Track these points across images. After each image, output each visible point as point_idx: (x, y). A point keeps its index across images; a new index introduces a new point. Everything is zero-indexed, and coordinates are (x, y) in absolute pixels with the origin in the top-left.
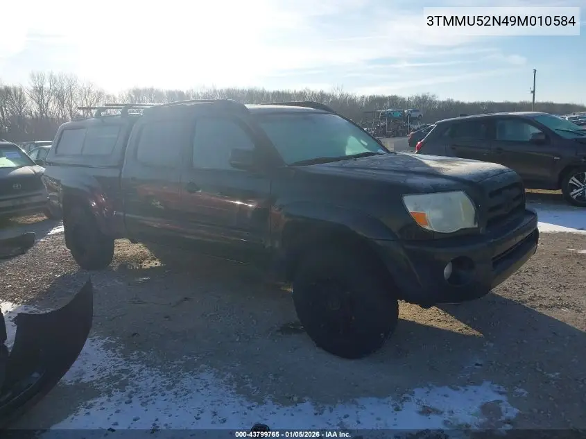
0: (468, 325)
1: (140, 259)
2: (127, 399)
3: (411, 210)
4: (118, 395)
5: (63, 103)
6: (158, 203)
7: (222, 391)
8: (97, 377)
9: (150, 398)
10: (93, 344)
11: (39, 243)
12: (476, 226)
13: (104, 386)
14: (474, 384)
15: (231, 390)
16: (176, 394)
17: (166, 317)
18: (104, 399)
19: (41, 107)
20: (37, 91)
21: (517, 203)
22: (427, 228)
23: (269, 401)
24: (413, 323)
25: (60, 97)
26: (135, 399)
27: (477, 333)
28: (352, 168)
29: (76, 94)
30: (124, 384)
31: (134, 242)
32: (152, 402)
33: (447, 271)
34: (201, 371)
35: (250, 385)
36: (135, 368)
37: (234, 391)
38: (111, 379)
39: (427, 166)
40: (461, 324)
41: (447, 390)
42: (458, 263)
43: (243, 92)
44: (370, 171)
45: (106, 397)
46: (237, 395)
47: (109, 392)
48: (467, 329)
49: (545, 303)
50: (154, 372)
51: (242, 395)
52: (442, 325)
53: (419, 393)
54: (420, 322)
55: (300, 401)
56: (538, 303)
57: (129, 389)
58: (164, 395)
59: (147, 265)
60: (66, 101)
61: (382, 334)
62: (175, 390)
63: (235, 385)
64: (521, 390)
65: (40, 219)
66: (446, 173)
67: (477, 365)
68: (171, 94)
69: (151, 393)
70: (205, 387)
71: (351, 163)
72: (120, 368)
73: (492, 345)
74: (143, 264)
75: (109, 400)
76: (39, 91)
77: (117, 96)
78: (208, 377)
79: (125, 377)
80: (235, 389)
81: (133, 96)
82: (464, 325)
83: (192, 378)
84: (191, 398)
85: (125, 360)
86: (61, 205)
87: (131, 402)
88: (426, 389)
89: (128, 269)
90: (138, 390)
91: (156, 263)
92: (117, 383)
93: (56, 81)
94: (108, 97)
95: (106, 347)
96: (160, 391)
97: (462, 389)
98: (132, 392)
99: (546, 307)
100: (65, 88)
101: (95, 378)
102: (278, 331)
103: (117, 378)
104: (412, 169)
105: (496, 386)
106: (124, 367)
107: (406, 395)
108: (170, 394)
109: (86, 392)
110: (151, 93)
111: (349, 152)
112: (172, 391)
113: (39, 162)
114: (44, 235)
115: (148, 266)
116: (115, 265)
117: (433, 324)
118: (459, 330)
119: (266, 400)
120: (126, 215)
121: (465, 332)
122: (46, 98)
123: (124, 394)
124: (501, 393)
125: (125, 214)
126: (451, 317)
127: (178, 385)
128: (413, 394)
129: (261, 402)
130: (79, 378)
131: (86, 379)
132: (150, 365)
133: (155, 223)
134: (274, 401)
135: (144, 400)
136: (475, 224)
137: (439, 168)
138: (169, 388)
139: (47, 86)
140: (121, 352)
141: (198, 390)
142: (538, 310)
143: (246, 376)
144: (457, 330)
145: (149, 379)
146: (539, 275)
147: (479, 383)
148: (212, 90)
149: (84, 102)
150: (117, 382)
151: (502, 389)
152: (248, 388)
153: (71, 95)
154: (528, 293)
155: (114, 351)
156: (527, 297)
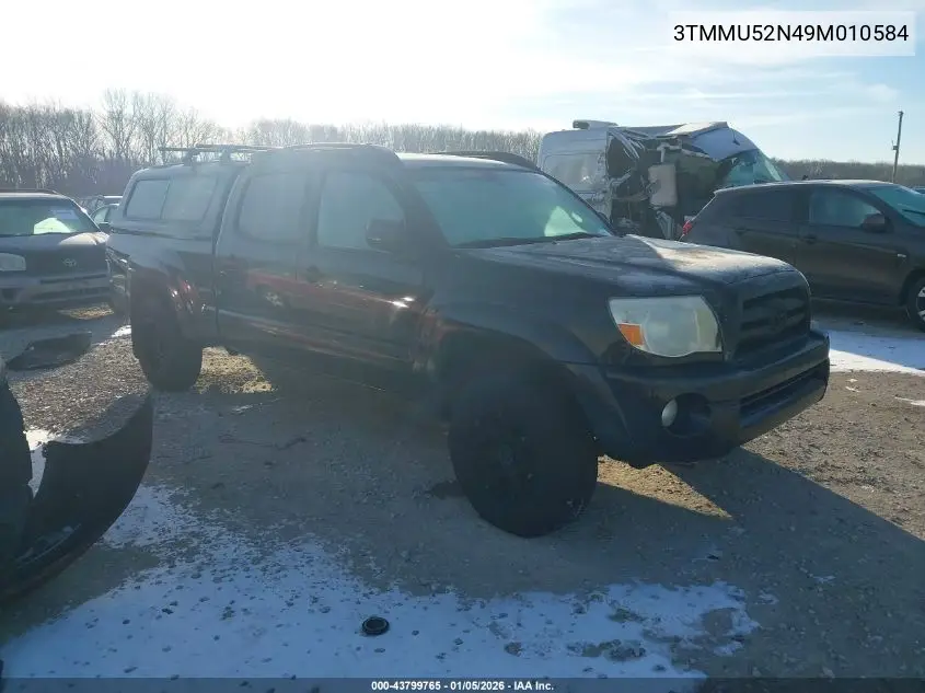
0: (712, 499)
1: (239, 379)
2: (196, 572)
3: (618, 320)
4: (182, 566)
5: (151, 139)
6: (275, 297)
7: (330, 569)
8: (157, 540)
9: (227, 573)
10: (157, 494)
11: (97, 349)
12: (720, 349)
13: (165, 553)
14: (701, 583)
15: (343, 568)
16: (264, 570)
17: (267, 464)
18: (162, 570)
19: (118, 143)
20: (113, 118)
21: (795, 319)
22: (642, 348)
23: (397, 588)
24: (629, 493)
25: (148, 129)
26: (206, 573)
27: (722, 513)
28: (546, 255)
29: (173, 124)
30: (195, 551)
31: (233, 353)
32: (228, 578)
33: (667, 413)
34: (305, 541)
35: (372, 565)
36: (212, 531)
37: (347, 571)
38: (177, 543)
39: (659, 257)
40: (703, 498)
41: (658, 589)
42: (686, 402)
43: (429, 131)
44: (570, 261)
45: (167, 568)
46: (351, 577)
47: (171, 561)
48: (710, 506)
49: (840, 475)
50: (238, 539)
51: (359, 577)
52: (672, 499)
53: (616, 591)
54: (639, 492)
55: (441, 591)
56: (827, 475)
57: (199, 559)
58: (248, 570)
59: (250, 388)
60: (156, 137)
61: (569, 503)
62: (263, 564)
63: (351, 563)
64: (769, 597)
65: (103, 313)
66: (682, 268)
67: (713, 557)
68: (318, 131)
69: (228, 567)
70: (307, 562)
71: (547, 247)
72: (190, 530)
73: (741, 531)
74: (245, 387)
75: (169, 573)
76: (117, 117)
77: (234, 132)
78: (314, 549)
79: (196, 542)
80: (349, 568)
81: (259, 131)
82: (706, 501)
83: (291, 550)
84: (286, 576)
85: (199, 519)
86: (129, 294)
87: (199, 576)
88: (627, 587)
89: (222, 392)
90: (211, 561)
91: (264, 387)
92: (184, 550)
93: (142, 103)
94: (221, 131)
95: (175, 500)
96: (244, 564)
97: (681, 588)
98: (203, 563)
99: (839, 481)
100: (156, 115)
101: (154, 541)
102: (426, 492)
103: (183, 544)
104: (634, 260)
105: (732, 588)
106: (196, 530)
107: (596, 593)
108: (256, 570)
109: (138, 560)
110: (285, 126)
111: (550, 232)
112: (260, 566)
113: (105, 228)
114: (106, 337)
115: (252, 390)
116: (203, 386)
117: (660, 496)
118: (697, 507)
119: (392, 584)
120: (221, 311)
121: (705, 510)
122: (127, 130)
123: (192, 565)
124: (737, 599)
125: (217, 310)
126: (689, 488)
127: (269, 558)
128: (606, 592)
129: (384, 588)
130: (130, 540)
131: (140, 542)
132: (234, 528)
133: (271, 327)
134: (403, 589)
135: (219, 575)
136: (717, 346)
137: (674, 261)
138: (256, 561)
139: (128, 111)
140: (194, 508)
141: (296, 567)
142: (825, 485)
143: (369, 552)
144: (692, 507)
145: (230, 548)
146: (840, 434)
147: (708, 582)
148: (382, 126)
149: (185, 137)
150: (182, 549)
151: (741, 593)
152: (370, 568)
153: (165, 127)
154: (816, 459)
155: (185, 507)
156: (812, 466)
